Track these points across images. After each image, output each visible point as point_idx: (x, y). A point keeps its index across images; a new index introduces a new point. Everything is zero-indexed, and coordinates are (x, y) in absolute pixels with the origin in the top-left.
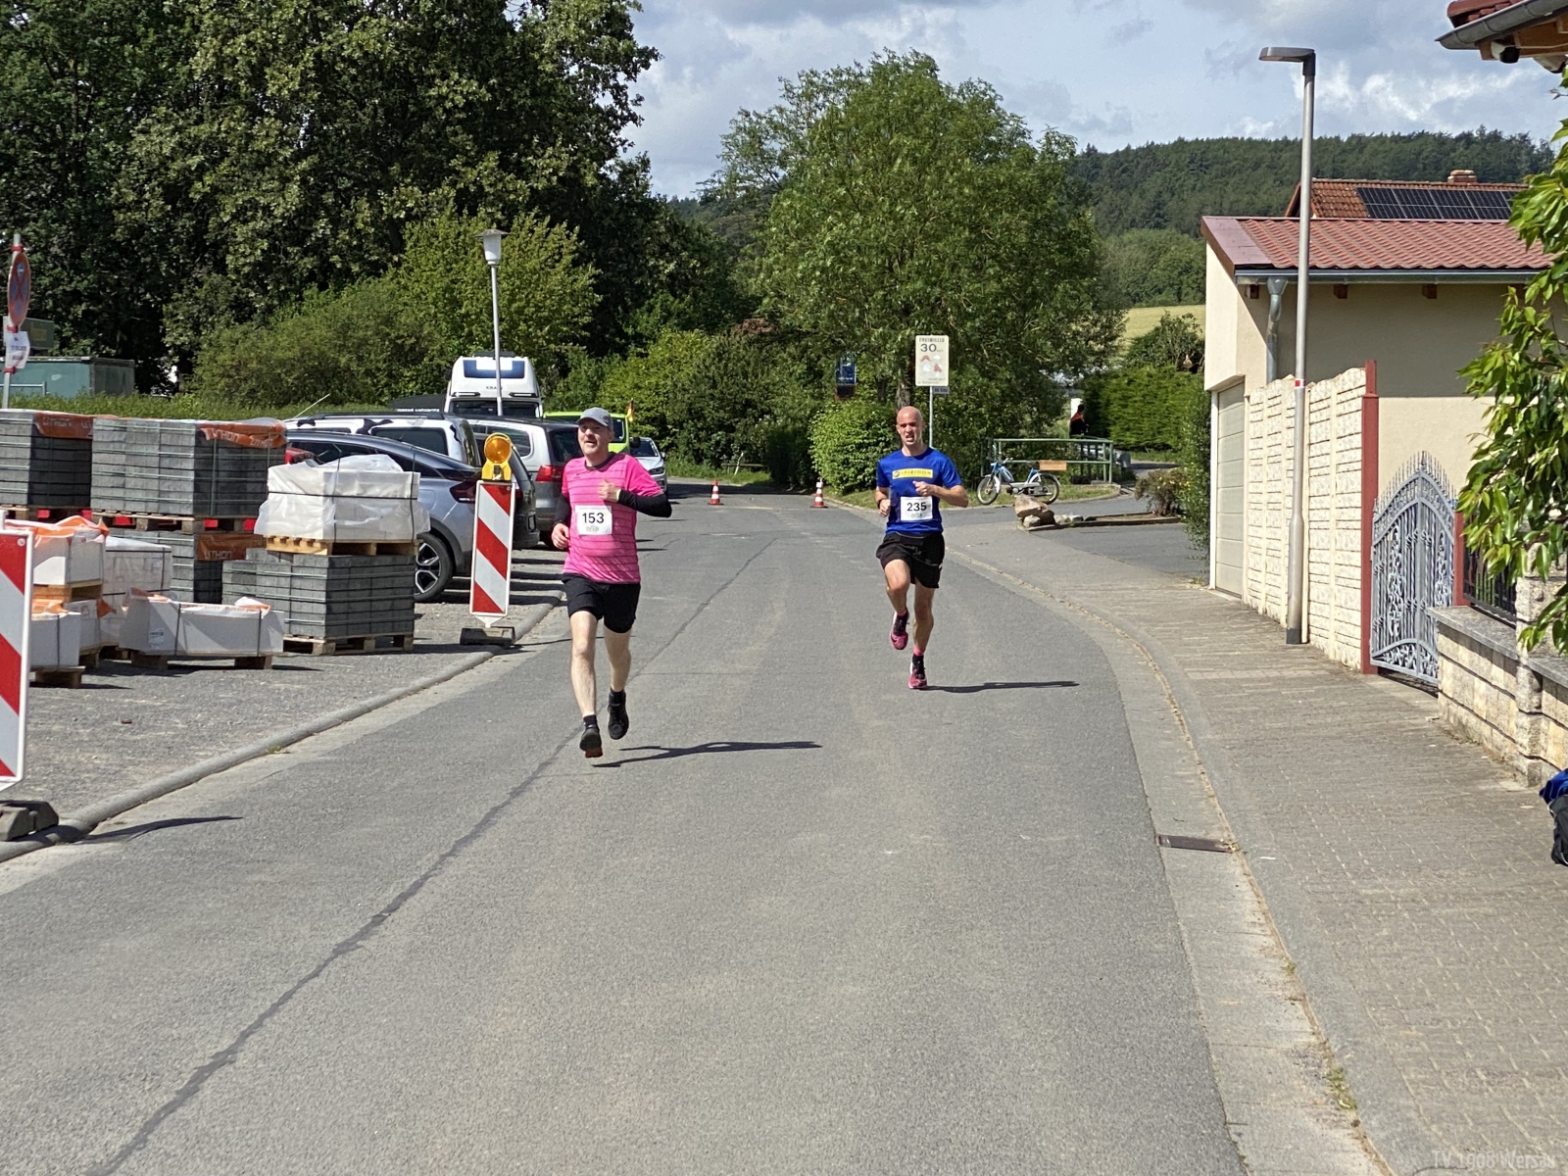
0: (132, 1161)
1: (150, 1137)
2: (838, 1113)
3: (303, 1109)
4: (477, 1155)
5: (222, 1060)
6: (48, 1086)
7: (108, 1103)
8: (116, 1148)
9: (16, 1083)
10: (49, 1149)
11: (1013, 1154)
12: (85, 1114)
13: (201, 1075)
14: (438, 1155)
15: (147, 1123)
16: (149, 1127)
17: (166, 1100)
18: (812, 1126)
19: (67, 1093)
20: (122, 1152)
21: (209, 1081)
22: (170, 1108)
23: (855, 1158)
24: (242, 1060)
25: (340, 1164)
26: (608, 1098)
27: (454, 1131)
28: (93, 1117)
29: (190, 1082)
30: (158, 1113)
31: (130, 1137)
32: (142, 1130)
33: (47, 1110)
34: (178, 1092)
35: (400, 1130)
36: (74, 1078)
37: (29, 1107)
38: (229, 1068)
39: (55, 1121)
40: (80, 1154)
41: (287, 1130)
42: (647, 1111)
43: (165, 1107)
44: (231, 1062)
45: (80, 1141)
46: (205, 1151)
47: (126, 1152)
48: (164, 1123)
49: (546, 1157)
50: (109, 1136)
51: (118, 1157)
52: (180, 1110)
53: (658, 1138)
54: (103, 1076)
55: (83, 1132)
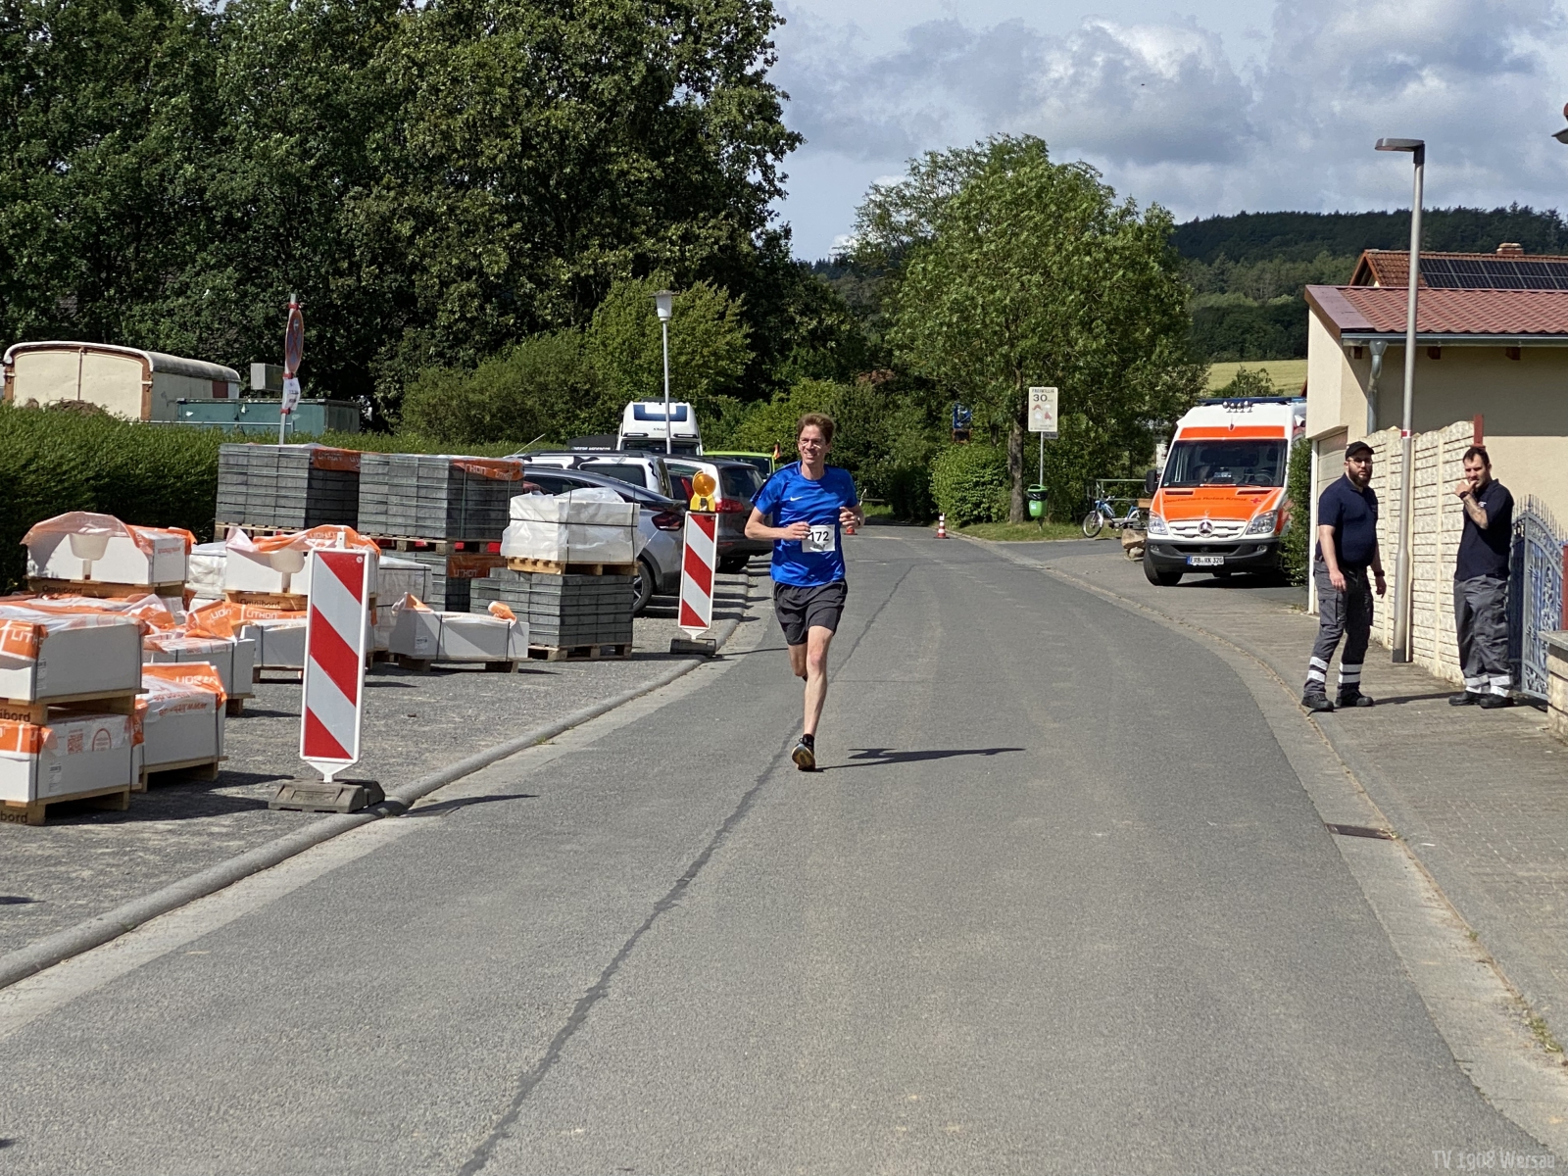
0: (553, 1071)
1: (560, 1053)
2: (1126, 1046)
3: (679, 1034)
4: (837, 1072)
5: (596, 994)
6: (463, 1011)
7: (516, 1025)
8: (535, 1061)
9: (434, 1007)
10: (482, 1060)
11: (1284, 1080)
12: (500, 1034)
13: (583, 1006)
14: (804, 1072)
15: (553, 1043)
16: (557, 1044)
17: (563, 1024)
18: (1107, 1054)
19: (479, 1018)
20: (541, 1065)
21: (591, 1010)
22: (568, 1031)
23: (1152, 1081)
24: (614, 993)
25: (725, 1078)
26: (930, 1030)
27: (811, 1054)
28: (508, 1036)
29: (576, 1011)
30: (559, 1034)
31: (543, 1054)
32: (551, 1048)
33: (468, 1030)
34: (569, 1019)
35: (765, 1052)
36: (480, 1005)
37: (451, 1027)
38: (605, 1001)
39: (478, 1039)
40: (508, 1066)
41: (672, 1050)
42: (965, 1041)
43: (564, 1030)
44: (604, 996)
45: (504, 1055)
46: (610, 1065)
47: (546, 1064)
48: (568, 1042)
49: (894, 1075)
50: (526, 1053)
51: (539, 1069)
52: (577, 1033)
53: (982, 1062)
54: (505, 1005)
55: (504, 1048)
